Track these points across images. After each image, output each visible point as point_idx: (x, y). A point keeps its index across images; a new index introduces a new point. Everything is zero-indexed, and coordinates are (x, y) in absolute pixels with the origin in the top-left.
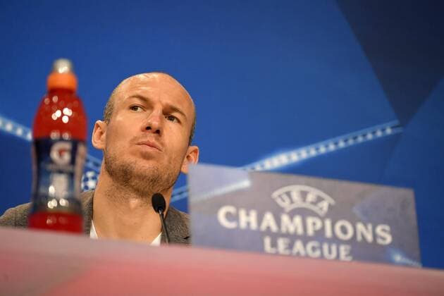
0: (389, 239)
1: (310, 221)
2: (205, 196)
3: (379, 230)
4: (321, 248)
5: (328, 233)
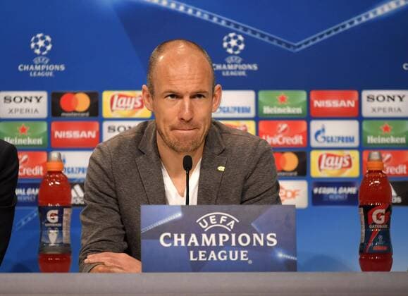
0: (275, 242)
1: (221, 236)
2: (151, 227)
3: (268, 237)
4: (228, 254)
5: (233, 243)
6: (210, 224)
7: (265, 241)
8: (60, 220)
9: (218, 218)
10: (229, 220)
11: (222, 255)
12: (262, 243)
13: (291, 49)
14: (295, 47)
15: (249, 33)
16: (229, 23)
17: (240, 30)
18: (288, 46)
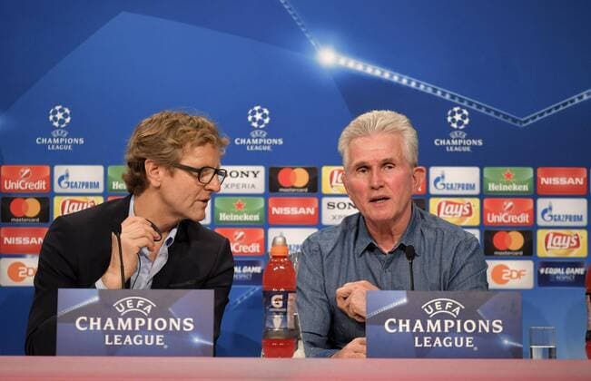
0: (501, 328)
1: (447, 322)
3: (494, 324)
6: (435, 310)
7: (491, 328)
8: (285, 305)
9: (443, 304)
10: (454, 306)
11: (448, 342)
12: (487, 330)
13: (518, 125)
14: (521, 122)
15: (474, 107)
16: (453, 97)
17: (465, 104)
18: (515, 121)
